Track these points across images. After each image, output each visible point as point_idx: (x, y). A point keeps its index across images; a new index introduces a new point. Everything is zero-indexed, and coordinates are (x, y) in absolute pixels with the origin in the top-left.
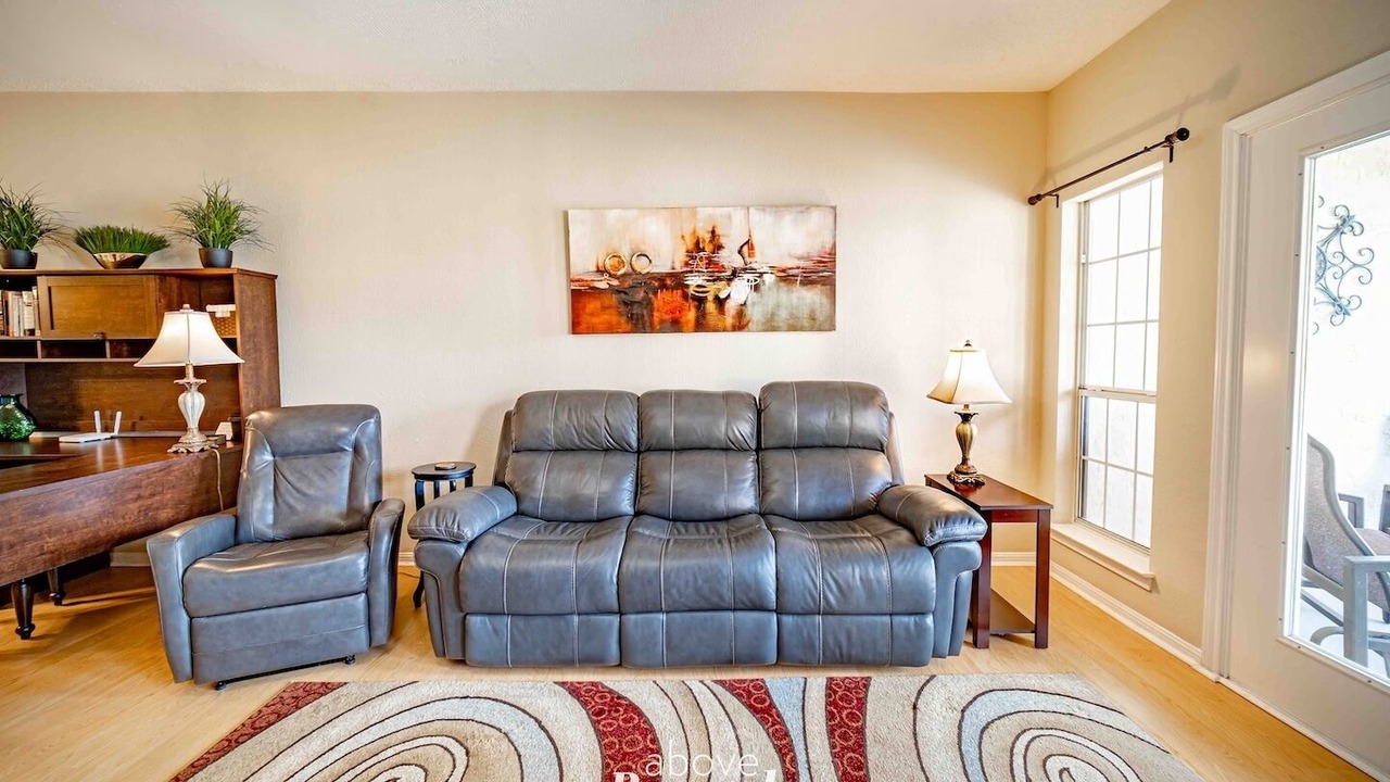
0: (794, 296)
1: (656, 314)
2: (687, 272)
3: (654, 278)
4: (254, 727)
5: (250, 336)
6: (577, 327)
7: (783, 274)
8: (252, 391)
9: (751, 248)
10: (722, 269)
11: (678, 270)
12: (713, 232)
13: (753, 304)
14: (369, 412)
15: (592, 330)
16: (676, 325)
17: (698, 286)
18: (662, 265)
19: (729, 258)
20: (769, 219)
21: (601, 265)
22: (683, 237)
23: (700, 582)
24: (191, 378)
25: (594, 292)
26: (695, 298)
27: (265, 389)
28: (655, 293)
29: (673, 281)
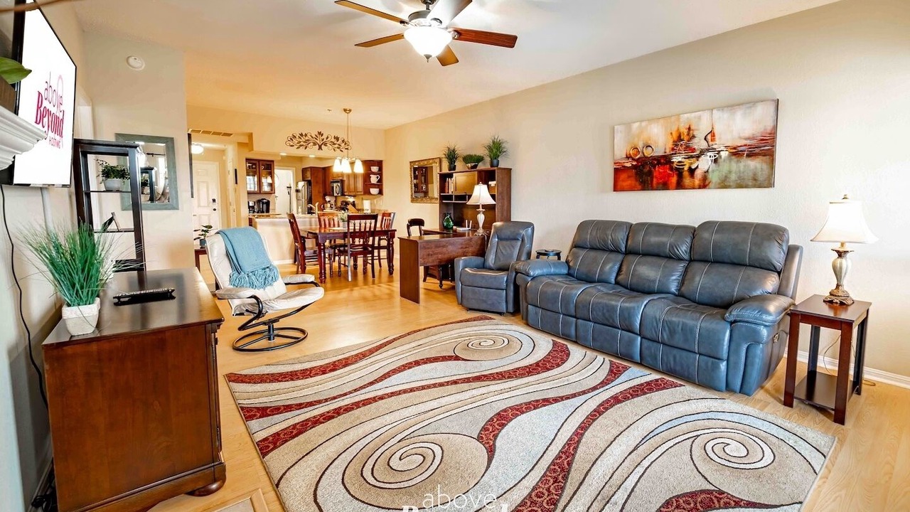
0: (742, 165)
1: (655, 180)
2: (673, 154)
3: (655, 159)
4: (467, 321)
5: (501, 194)
6: (616, 188)
7: (734, 151)
8: (500, 215)
9: (713, 135)
10: (694, 150)
11: (668, 153)
12: (689, 129)
13: (713, 171)
14: (530, 225)
15: (623, 190)
16: (665, 186)
17: (679, 162)
18: (659, 152)
19: (699, 143)
20: (725, 115)
21: (628, 154)
22: (671, 133)
23: (605, 311)
24: (481, 209)
25: (624, 169)
26: (677, 169)
27: (505, 214)
28: (655, 168)
29: (665, 160)
